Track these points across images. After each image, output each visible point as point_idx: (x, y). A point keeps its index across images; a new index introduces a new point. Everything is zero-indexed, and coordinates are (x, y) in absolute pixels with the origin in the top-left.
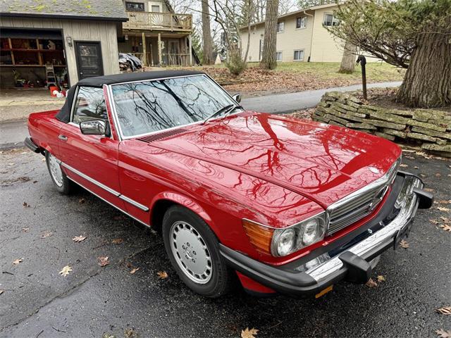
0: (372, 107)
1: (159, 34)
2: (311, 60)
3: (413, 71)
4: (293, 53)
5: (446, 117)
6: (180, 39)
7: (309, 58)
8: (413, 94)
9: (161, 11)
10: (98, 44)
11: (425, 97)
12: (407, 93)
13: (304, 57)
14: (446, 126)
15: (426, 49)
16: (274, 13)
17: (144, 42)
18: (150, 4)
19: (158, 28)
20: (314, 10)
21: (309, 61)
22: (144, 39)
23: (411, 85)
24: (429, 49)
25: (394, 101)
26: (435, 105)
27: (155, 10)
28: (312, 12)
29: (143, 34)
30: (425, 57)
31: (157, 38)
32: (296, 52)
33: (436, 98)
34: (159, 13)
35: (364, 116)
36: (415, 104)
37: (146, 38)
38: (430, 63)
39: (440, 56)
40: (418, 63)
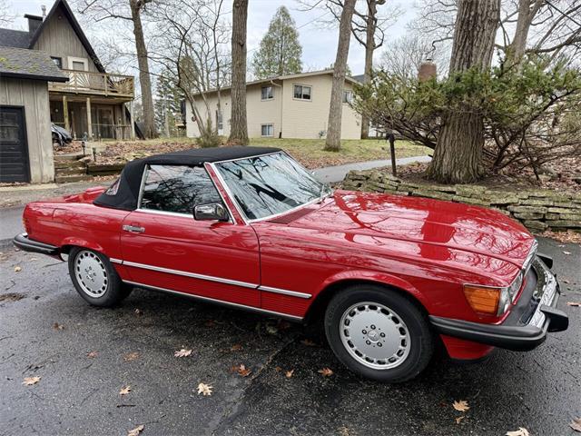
0: (412, 185)
1: (88, 99)
2: (283, 136)
3: (442, 147)
4: (260, 128)
5: (487, 192)
6: (114, 106)
7: (281, 134)
8: (444, 170)
9: (86, 69)
10: (21, 110)
11: (457, 173)
12: (439, 170)
13: (274, 132)
14: (489, 201)
15: (453, 127)
16: (241, 81)
17: (65, 109)
18: (71, 60)
19: (87, 90)
20: (282, 81)
21: (280, 137)
22: (65, 104)
23: (441, 161)
24: (457, 127)
25: (425, 178)
26: (469, 180)
27: (78, 67)
28: (281, 82)
29: (64, 97)
30: (454, 134)
31: (85, 104)
32: (263, 126)
33: (468, 174)
34: (83, 72)
35: (407, 194)
36: (449, 180)
37: (68, 103)
38: (459, 140)
39: (468, 133)
40: (447, 140)
